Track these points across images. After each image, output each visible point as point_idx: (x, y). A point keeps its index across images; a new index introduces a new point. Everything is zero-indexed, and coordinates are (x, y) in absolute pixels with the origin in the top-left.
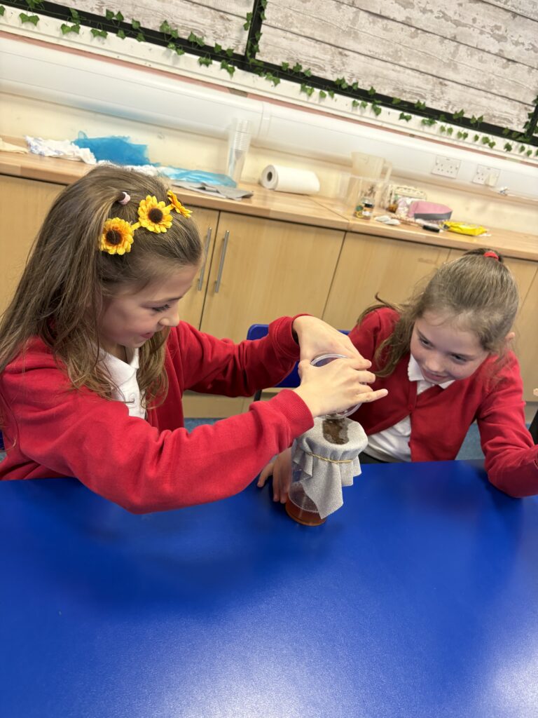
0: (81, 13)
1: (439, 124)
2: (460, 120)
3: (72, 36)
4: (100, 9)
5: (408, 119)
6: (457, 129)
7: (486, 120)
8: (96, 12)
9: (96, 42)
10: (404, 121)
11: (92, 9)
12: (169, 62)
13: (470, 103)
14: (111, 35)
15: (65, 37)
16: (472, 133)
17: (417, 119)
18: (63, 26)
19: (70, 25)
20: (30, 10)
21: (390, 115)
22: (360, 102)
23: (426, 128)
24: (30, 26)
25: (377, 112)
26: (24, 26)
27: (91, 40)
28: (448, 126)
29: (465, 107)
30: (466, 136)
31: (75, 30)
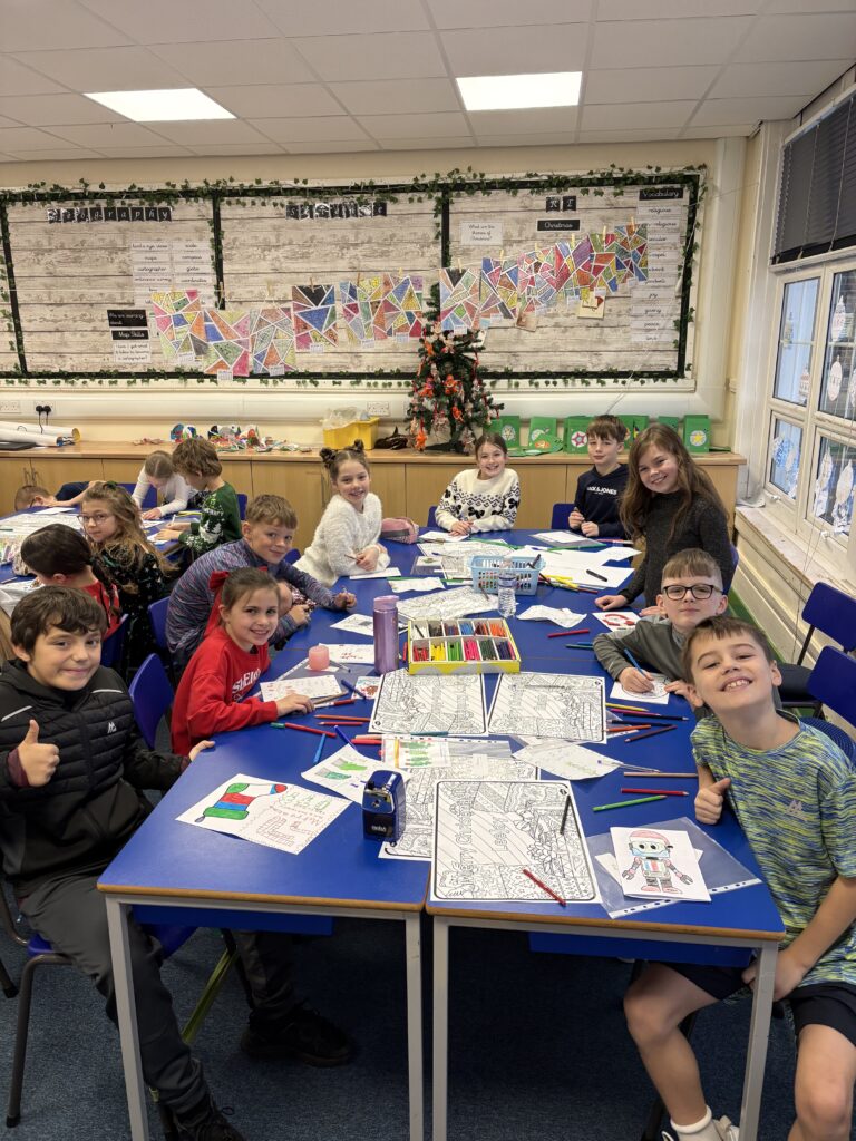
0: (136, 373)
1: (364, 382)
2: (381, 375)
3: (133, 385)
4: (144, 369)
5: (340, 383)
6: (380, 382)
7: (403, 371)
8: (143, 371)
9: (145, 385)
10: (337, 386)
11: (140, 370)
12: (183, 385)
13: (385, 363)
14: (152, 380)
16: (394, 382)
17: (346, 383)
19: (131, 380)
20: (113, 378)
21: (326, 384)
22: (301, 380)
23: (356, 387)
25: (316, 384)
28: (372, 381)
29: (382, 366)
30: (390, 384)
31: (134, 382)
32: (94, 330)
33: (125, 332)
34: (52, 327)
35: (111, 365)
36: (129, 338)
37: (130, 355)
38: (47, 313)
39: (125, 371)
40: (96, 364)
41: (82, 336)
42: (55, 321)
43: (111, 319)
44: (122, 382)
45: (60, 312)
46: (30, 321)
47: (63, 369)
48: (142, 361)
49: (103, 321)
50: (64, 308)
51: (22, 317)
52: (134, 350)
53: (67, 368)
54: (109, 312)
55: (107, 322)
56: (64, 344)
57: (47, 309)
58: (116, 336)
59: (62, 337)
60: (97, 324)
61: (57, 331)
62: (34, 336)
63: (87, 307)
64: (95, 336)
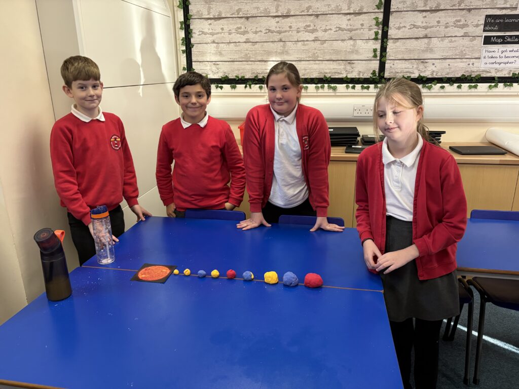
0: (499, 78)
3: (494, 90)
4: (509, 73)
8: (507, 76)
9: (507, 89)
11: (505, 75)
15: (490, 91)
18: (490, 86)
19: (493, 84)
20: (474, 83)
24: (473, 90)
26: (470, 91)
27: (503, 89)
31: (496, 86)
32: (465, 35)
33: (498, 37)
34: (421, 33)
35: (475, 69)
36: (501, 43)
37: (498, 60)
38: (419, 19)
39: (488, 75)
40: (458, 69)
41: (451, 42)
42: (426, 28)
43: (486, 24)
44: (483, 87)
45: (433, 18)
46: (399, 28)
47: (422, 75)
48: (508, 65)
49: (477, 26)
50: (438, 14)
51: (391, 24)
52: (503, 55)
53: (427, 74)
54: (487, 17)
55: (482, 27)
56: (429, 50)
57: (420, 16)
58: (488, 41)
59: (429, 44)
60: (471, 30)
61: (426, 37)
62: (399, 43)
63: (464, 12)
64: (466, 41)
